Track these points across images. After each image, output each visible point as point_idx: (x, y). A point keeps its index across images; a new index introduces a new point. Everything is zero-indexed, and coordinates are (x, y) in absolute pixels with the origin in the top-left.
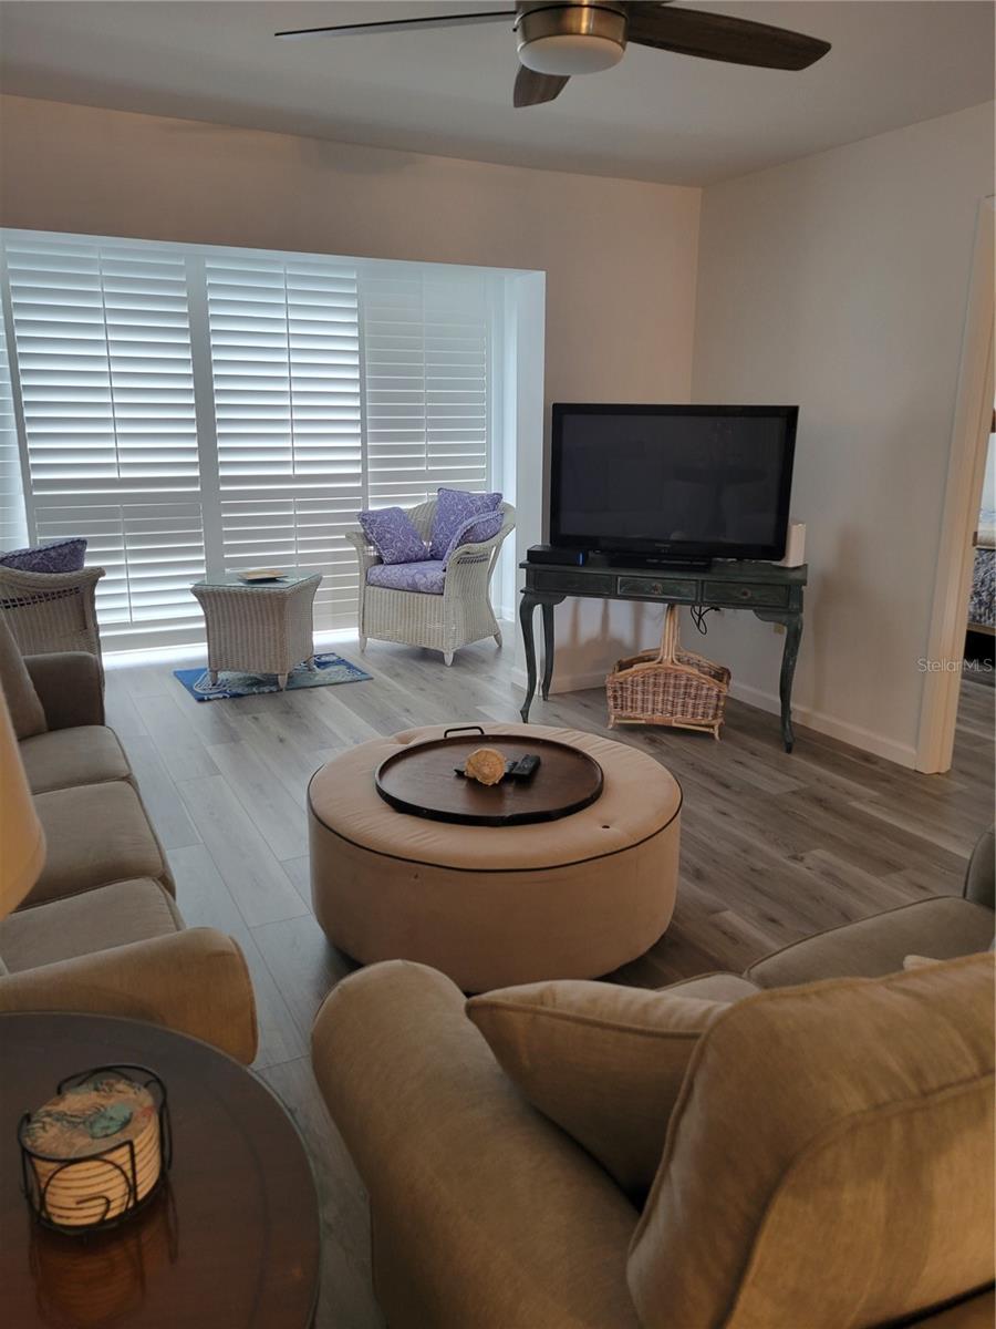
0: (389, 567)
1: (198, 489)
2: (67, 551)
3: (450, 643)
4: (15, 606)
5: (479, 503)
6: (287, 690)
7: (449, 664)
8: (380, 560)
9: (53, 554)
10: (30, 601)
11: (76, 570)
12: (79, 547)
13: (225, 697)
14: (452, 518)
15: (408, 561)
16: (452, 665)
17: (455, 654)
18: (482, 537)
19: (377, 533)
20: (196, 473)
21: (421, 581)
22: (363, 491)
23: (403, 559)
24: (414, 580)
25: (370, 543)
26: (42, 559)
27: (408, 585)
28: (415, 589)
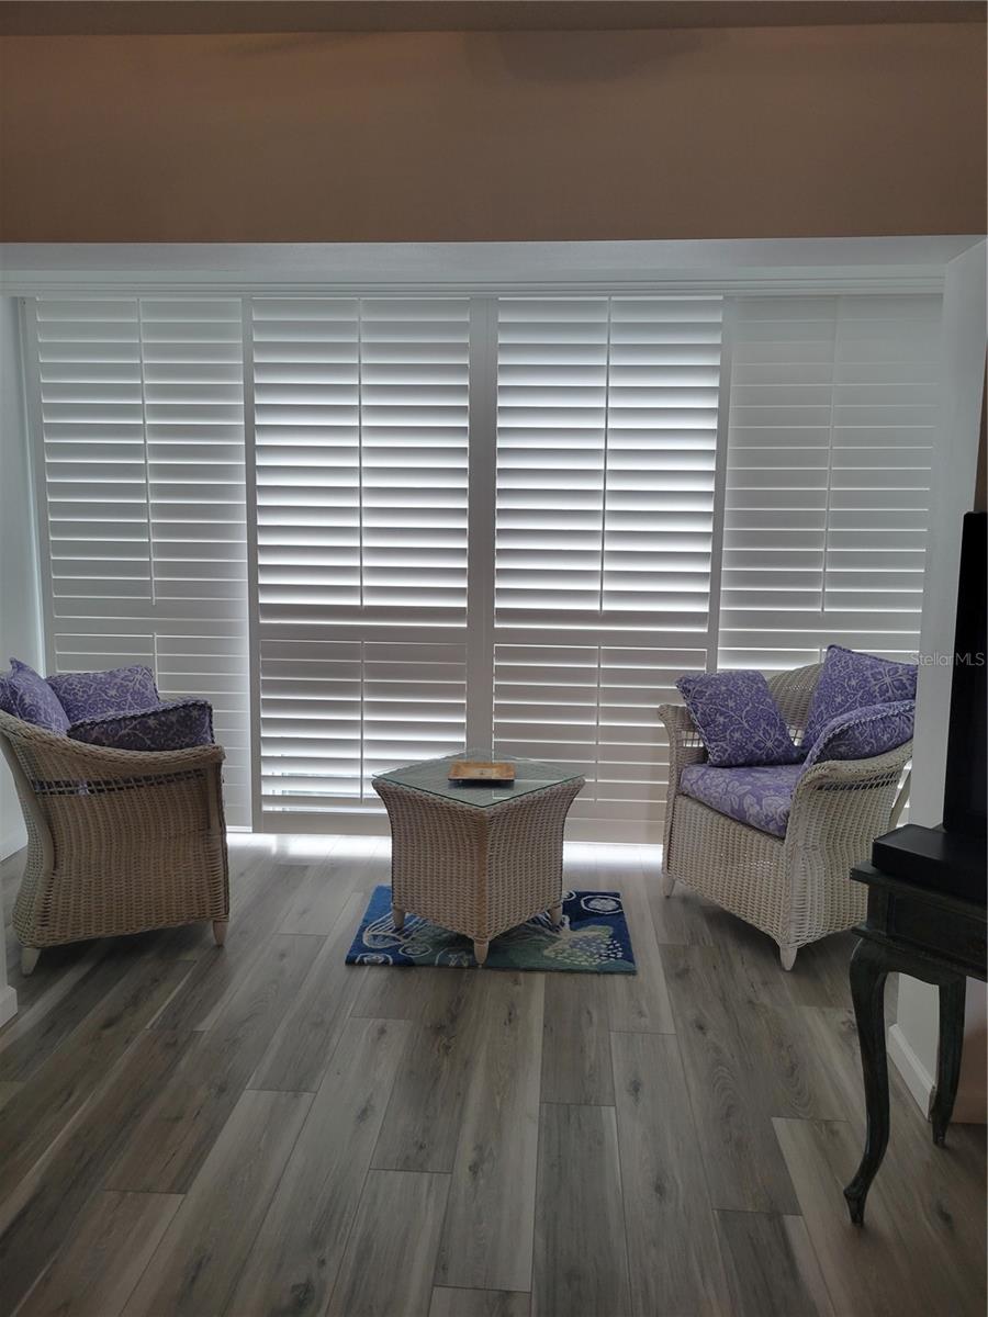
0: (713, 772)
1: (465, 625)
2: (174, 719)
3: (793, 931)
4: (99, 791)
5: (888, 680)
6: (486, 967)
7: (788, 969)
8: (702, 757)
9: (152, 722)
10: (122, 784)
11: (193, 745)
12: (195, 713)
13: (386, 963)
14: (839, 700)
15: (752, 763)
16: (795, 969)
17: (800, 951)
18: (867, 749)
19: (703, 714)
20: (463, 604)
21: (752, 809)
22: (710, 640)
23: (741, 760)
24: (741, 804)
25: (692, 727)
26: (134, 728)
27: (732, 812)
28: (739, 818)
